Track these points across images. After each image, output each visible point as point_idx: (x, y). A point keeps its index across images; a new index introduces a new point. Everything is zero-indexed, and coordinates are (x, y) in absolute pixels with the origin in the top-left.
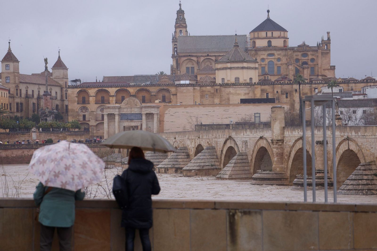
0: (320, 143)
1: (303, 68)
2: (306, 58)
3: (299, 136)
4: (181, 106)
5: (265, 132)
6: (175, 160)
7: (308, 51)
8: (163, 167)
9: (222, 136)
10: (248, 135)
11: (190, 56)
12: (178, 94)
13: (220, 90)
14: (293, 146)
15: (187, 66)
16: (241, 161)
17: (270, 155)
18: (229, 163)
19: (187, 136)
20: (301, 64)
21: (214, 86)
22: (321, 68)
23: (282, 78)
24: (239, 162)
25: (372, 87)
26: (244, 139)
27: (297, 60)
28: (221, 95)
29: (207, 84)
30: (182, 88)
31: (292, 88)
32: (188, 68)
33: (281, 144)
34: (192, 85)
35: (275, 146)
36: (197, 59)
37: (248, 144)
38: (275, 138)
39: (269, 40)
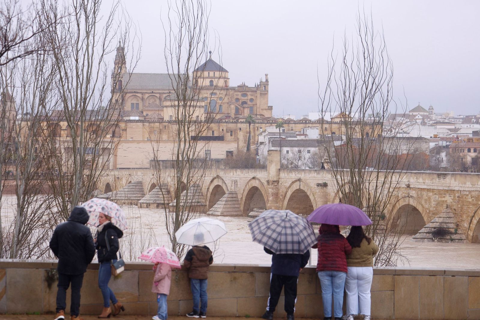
0: (321, 186)
1: (244, 108)
2: (246, 98)
3: (297, 178)
4: (133, 141)
5: (258, 172)
6: (157, 195)
7: (247, 91)
8: (145, 202)
9: (208, 175)
10: (238, 175)
11: (135, 92)
12: (127, 130)
13: (168, 127)
14: (290, 187)
15: (132, 102)
16: (231, 199)
17: (263, 194)
18: (220, 201)
19: (167, 173)
20: (240, 103)
21: (162, 122)
22: (259, 108)
23: (226, 117)
24: (230, 200)
25: (312, 128)
26: (234, 179)
27: (237, 100)
28: (169, 132)
29: (156, 121)
30: (132, 124)
31: (237, 126)
32: (133, 104)
33: (276, 184)
34: (142, 121)
35: (270, 186)
36: (142, 96)
37: (238, 183)
38: (271, 179)
39: (211, 79)
